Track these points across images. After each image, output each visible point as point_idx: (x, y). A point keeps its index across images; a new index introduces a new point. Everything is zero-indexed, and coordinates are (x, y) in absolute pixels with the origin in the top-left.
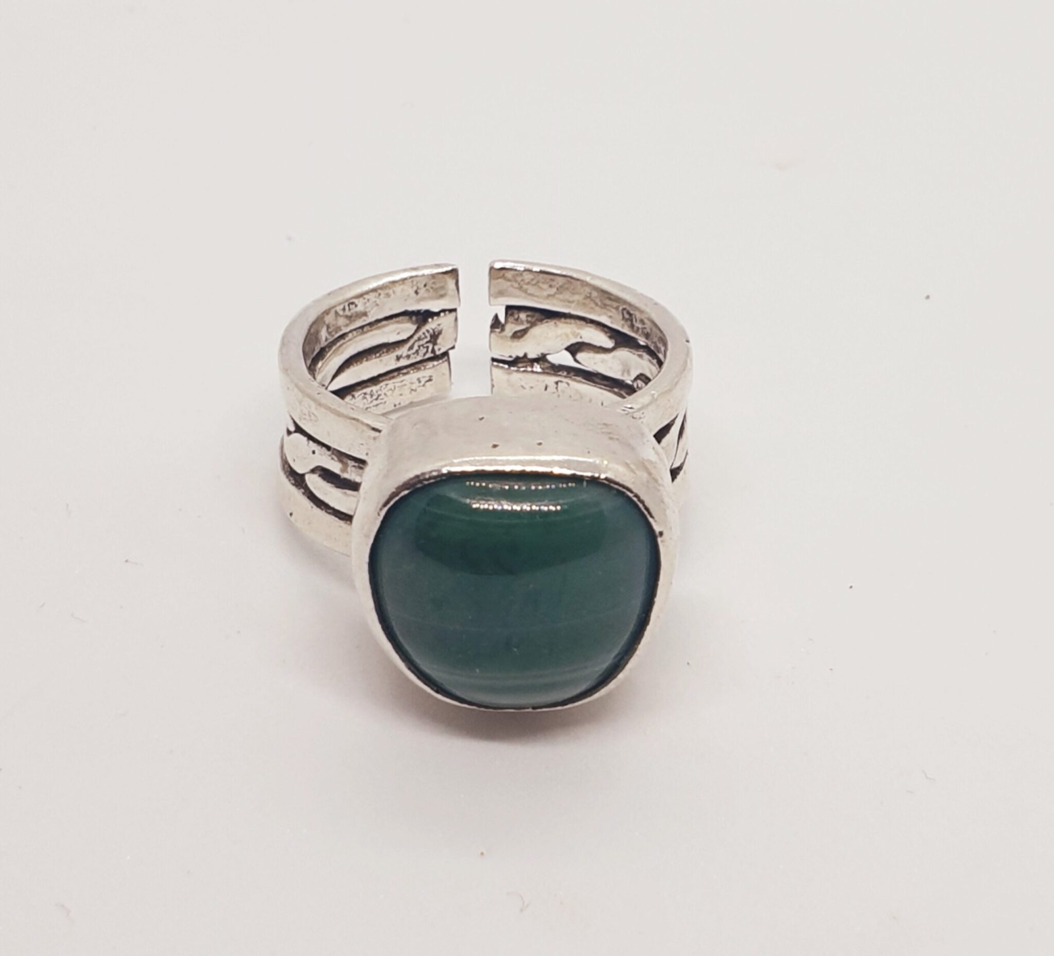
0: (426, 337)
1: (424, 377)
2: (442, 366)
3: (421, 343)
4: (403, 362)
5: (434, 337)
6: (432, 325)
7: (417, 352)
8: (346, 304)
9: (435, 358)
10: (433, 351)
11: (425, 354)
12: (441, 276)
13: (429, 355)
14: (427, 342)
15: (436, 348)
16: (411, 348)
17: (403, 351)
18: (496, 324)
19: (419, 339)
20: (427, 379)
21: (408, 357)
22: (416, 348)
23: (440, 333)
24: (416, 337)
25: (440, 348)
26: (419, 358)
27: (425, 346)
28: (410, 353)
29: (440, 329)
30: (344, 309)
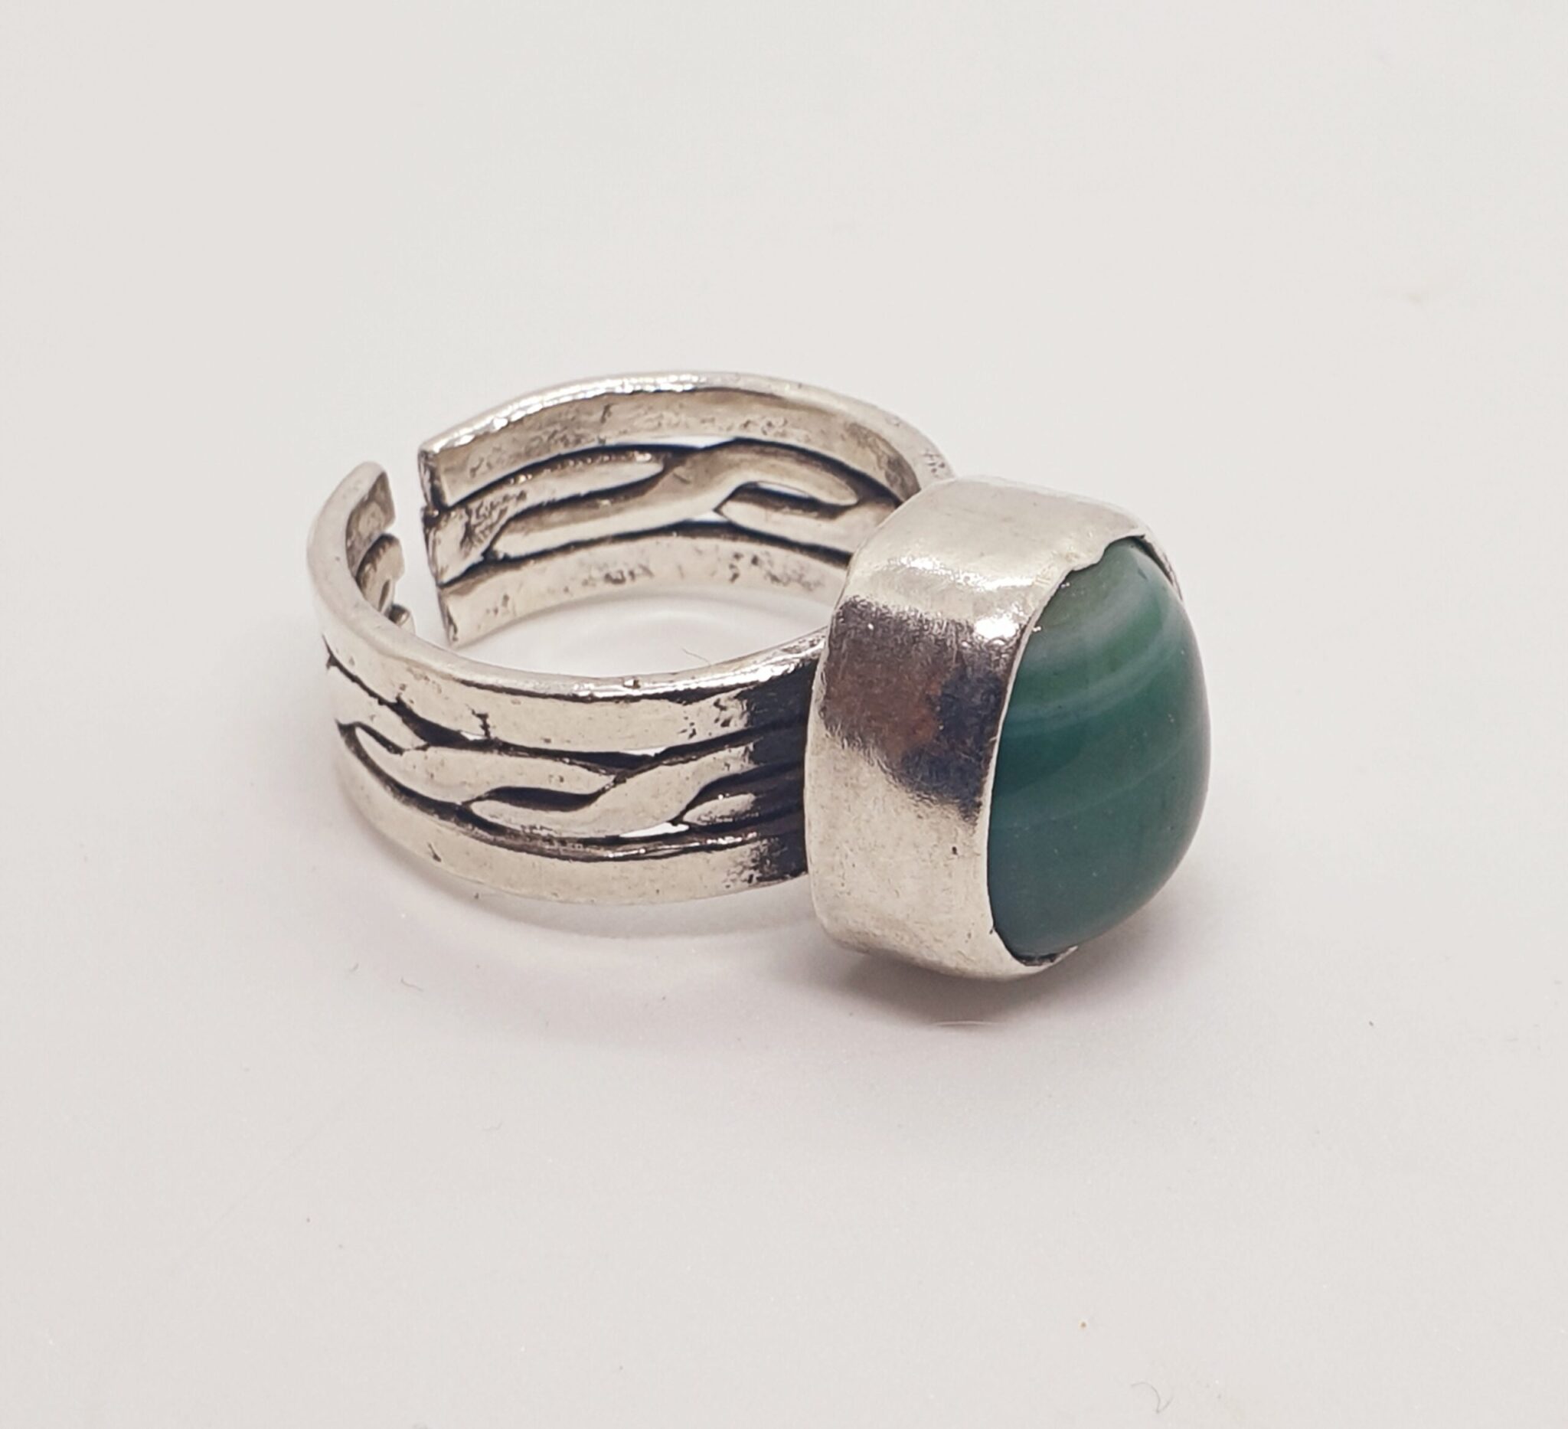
0: (482, 532)
1: (484, 474)
3: (489, 522)
4: (512, 490)
5: (469, 534)
6: (475, 553)
7: (493, 507)
10: (469, 513)
11: (481, 505)
13: (474, 505)
14: (479, 524)
15: (466, 519)
16: (503, 512)
17: (513, 509)
19: (491, 527)
20: (478, 472)
21: (506, 499)
22: (495, 514)
23: (462, 543)
24: (497, 528)
26: (489, 499)
27: (482, 519)
28: (502, 507)
29: (464, 549)
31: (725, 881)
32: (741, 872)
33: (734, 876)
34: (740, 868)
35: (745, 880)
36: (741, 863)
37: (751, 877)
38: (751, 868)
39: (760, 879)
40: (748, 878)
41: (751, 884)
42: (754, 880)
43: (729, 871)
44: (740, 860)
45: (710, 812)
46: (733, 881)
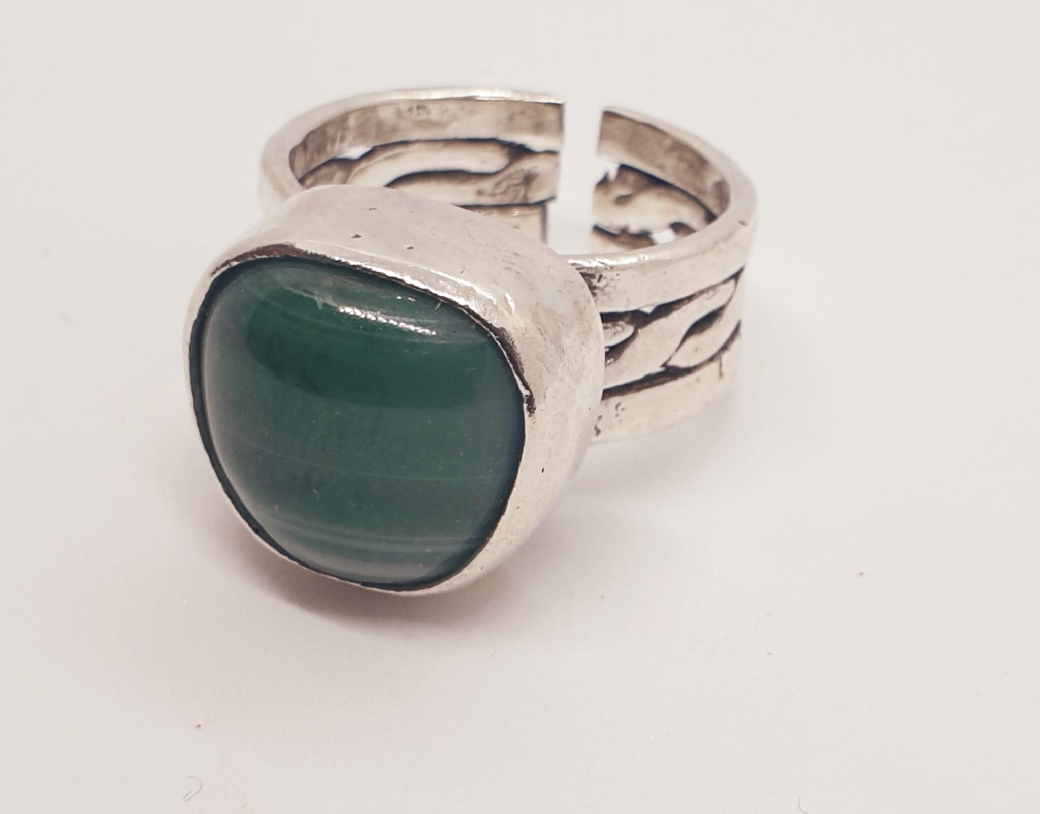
0: (518, 177)
2: (534, 218)
3: (511, 182)
4: (485, 200)
5: (529, 179)
6: (526, 165)
7: (505, 192)
8: (415, 106)
9: (525, 204)
10: (525, 196)
11: (514, 198)
12: (543, 106)
13: (519, 200)
14: (519, 184)
15: (530, 193)
16: (497, 185)
17: (487, 185)
18: (604, 183)
19: (509, 177)
21: (493, 195)
22: (505, 186)
23: (536, 177)
24: (506, 173)
25: (536, 196)
26: (506, 200)
27: (516, 187)
28: (496, 191)
29: (536, 172)
30: (410, 110)
31: (619, 280)
32: (606, 285)
33: (612, 284)
34: (607, 289)
35: (605, 278)
36: (605, 294)
37: (599, 281)
38: (599, 288)
39: (593, 276)
40: (602, 279)
41: (600, 274)
42: (597, 276)
43: (615, 289)
44: (605, 298)
45: (615, 334)
46: (613, 280)
